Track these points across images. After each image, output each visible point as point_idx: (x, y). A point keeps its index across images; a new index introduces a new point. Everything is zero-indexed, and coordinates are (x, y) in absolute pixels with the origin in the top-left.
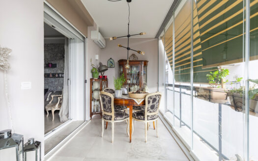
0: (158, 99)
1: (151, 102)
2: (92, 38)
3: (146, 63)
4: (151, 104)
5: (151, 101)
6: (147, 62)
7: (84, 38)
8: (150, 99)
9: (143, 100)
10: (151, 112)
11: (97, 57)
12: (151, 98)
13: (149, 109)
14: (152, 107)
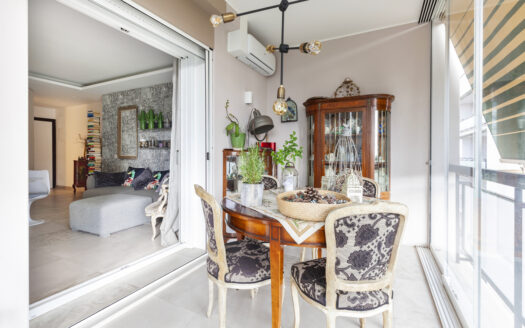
0: (383, 230)
1: (351, 241)
2: (229, 50)
3: (385, 102)
4: (351, 246)
5: (352, 236)
6: (391, 98)
7: (204, 50)
8: (344, 229)
9: (318, 226)
10: (352, 278)
11: (248, 97)
12: (352, 225)
13: (344, 264)
14: (360, 260)
